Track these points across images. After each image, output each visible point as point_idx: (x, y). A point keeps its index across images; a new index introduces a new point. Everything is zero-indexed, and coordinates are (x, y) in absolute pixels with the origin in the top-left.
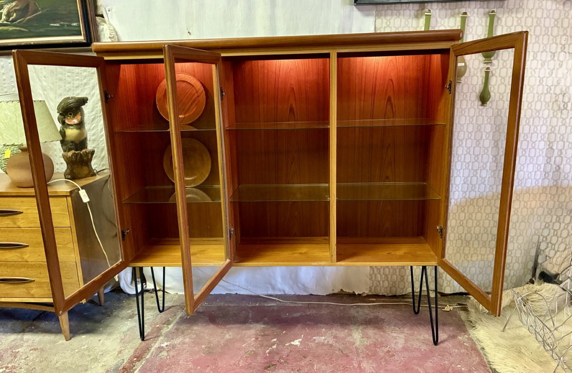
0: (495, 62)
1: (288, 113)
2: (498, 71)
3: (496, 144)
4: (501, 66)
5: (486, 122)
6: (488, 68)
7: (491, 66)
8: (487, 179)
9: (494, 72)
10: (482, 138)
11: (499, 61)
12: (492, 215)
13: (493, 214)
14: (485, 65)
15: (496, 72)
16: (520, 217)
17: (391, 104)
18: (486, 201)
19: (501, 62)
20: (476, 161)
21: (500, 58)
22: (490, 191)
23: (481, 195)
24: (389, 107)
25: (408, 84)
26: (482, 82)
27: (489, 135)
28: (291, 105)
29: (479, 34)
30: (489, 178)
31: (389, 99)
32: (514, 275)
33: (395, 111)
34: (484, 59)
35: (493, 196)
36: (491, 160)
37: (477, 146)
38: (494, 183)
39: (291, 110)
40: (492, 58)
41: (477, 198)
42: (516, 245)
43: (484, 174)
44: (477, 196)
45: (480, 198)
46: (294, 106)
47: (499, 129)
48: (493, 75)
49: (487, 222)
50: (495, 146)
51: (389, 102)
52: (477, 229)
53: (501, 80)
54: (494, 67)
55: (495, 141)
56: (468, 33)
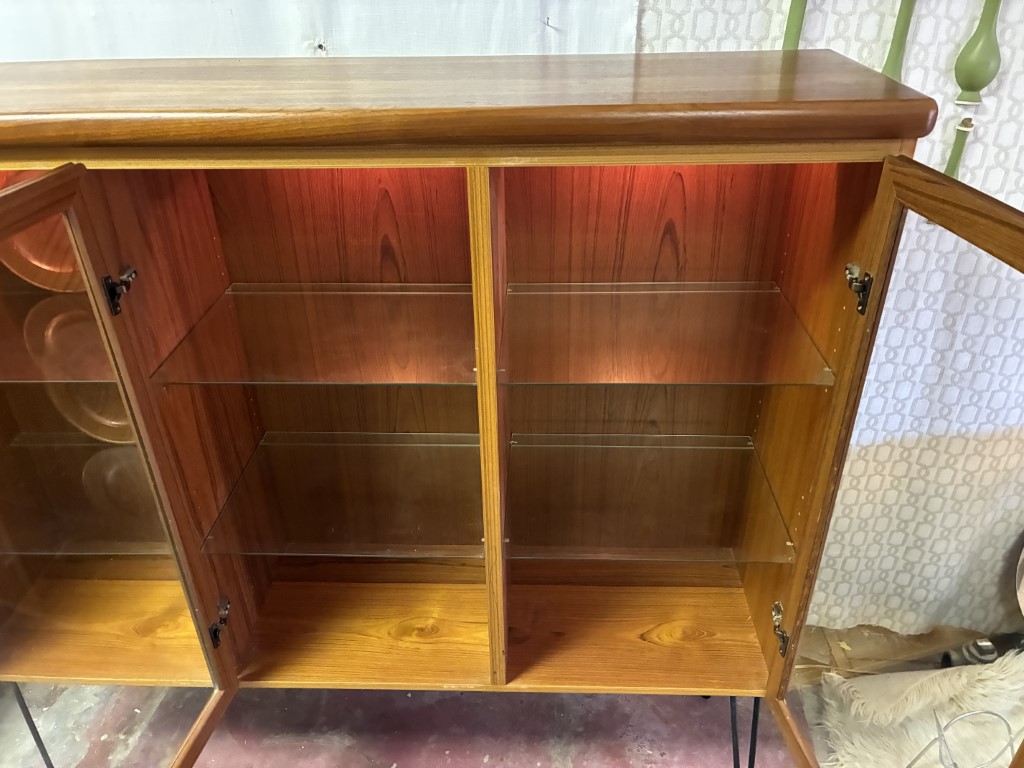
0: (989, 102)
1: (379, 259)
2: (993, 128)
3: (950, 322)
4: (1004, 115)
5: (933, 267)
6: (967, 122)
7: (976, 113)
8: (909, 403)
9: (981, 131)
10: (914, 305)
11: (1000, 101)
12: (907, 480)
13: (911, 480)
14: (960, 109)
15: (986, 133)
16: (976, 490)
17: (675, 243)
18: (898, 451)
19: (1007, 103)
20: (890, 361)
21: (1004, 92)
22: (913, 429)
23: (889, 438)
24: (668, 250)
25: (728, 188)
26: (943, 158)
27: (936, 301)
28: (386, 237)
29: (956, 17)
30: (916, 400)
31: (670, 229)
32: (935, 599)
33: (686, 261)
34: (960, 91)
35: (919, 440)
36: (928, 360)
37: (899, 325)
38: (928, 411)
39: (387, 251)
40: (984, 91)
41: (876, 444)
42: (953, 544)
43: (904, 391)
44: (880, 440)
45: (887, 444)
46: (394, 241)
47: (966, 285)
48: (977, 139)
49: (893, 494)
50: (946, 328)
51: (668, 236)
52: (868, 509)
53: (997, 155)
54: (985, 118)
55: (949, 315)
56: (924, 11)
